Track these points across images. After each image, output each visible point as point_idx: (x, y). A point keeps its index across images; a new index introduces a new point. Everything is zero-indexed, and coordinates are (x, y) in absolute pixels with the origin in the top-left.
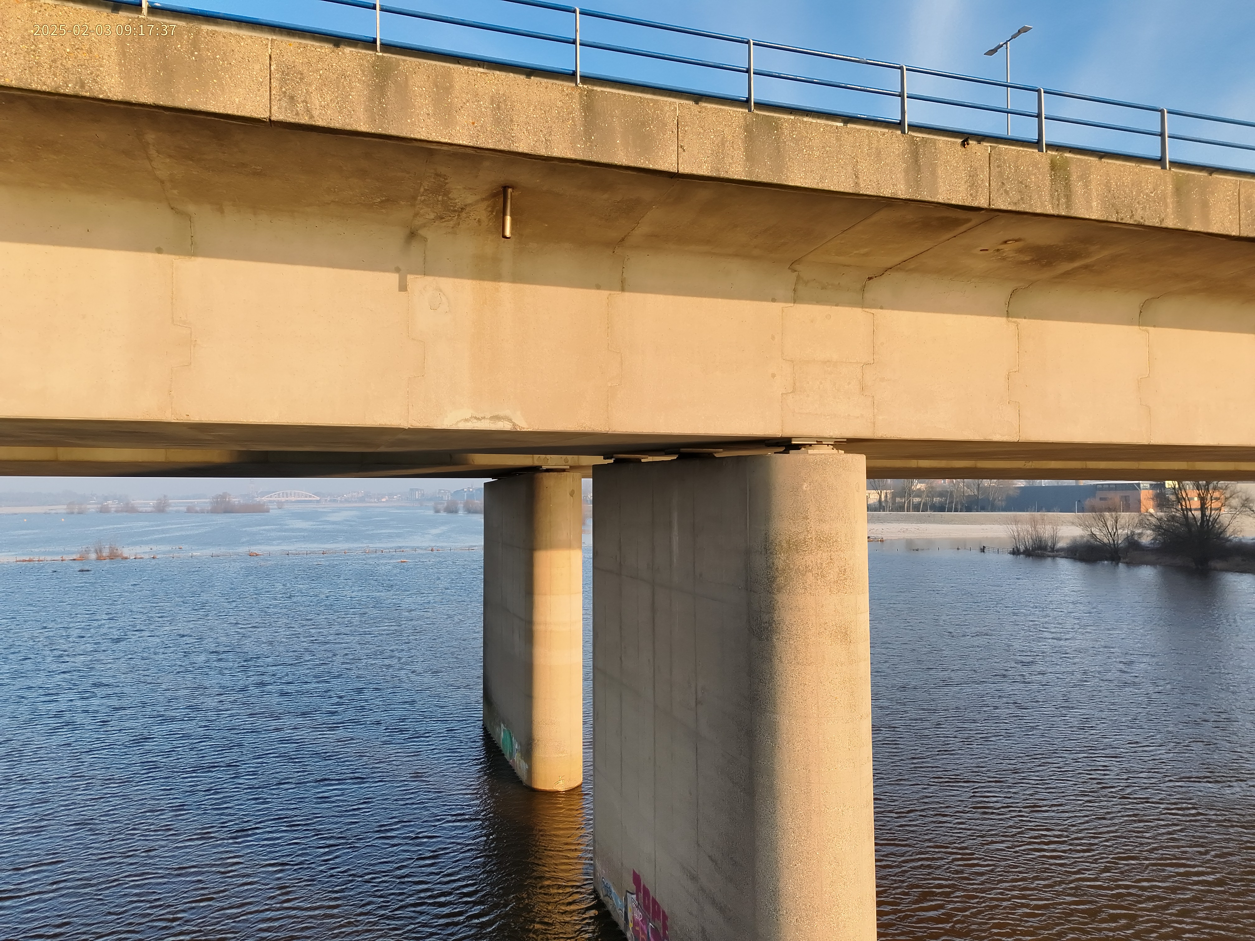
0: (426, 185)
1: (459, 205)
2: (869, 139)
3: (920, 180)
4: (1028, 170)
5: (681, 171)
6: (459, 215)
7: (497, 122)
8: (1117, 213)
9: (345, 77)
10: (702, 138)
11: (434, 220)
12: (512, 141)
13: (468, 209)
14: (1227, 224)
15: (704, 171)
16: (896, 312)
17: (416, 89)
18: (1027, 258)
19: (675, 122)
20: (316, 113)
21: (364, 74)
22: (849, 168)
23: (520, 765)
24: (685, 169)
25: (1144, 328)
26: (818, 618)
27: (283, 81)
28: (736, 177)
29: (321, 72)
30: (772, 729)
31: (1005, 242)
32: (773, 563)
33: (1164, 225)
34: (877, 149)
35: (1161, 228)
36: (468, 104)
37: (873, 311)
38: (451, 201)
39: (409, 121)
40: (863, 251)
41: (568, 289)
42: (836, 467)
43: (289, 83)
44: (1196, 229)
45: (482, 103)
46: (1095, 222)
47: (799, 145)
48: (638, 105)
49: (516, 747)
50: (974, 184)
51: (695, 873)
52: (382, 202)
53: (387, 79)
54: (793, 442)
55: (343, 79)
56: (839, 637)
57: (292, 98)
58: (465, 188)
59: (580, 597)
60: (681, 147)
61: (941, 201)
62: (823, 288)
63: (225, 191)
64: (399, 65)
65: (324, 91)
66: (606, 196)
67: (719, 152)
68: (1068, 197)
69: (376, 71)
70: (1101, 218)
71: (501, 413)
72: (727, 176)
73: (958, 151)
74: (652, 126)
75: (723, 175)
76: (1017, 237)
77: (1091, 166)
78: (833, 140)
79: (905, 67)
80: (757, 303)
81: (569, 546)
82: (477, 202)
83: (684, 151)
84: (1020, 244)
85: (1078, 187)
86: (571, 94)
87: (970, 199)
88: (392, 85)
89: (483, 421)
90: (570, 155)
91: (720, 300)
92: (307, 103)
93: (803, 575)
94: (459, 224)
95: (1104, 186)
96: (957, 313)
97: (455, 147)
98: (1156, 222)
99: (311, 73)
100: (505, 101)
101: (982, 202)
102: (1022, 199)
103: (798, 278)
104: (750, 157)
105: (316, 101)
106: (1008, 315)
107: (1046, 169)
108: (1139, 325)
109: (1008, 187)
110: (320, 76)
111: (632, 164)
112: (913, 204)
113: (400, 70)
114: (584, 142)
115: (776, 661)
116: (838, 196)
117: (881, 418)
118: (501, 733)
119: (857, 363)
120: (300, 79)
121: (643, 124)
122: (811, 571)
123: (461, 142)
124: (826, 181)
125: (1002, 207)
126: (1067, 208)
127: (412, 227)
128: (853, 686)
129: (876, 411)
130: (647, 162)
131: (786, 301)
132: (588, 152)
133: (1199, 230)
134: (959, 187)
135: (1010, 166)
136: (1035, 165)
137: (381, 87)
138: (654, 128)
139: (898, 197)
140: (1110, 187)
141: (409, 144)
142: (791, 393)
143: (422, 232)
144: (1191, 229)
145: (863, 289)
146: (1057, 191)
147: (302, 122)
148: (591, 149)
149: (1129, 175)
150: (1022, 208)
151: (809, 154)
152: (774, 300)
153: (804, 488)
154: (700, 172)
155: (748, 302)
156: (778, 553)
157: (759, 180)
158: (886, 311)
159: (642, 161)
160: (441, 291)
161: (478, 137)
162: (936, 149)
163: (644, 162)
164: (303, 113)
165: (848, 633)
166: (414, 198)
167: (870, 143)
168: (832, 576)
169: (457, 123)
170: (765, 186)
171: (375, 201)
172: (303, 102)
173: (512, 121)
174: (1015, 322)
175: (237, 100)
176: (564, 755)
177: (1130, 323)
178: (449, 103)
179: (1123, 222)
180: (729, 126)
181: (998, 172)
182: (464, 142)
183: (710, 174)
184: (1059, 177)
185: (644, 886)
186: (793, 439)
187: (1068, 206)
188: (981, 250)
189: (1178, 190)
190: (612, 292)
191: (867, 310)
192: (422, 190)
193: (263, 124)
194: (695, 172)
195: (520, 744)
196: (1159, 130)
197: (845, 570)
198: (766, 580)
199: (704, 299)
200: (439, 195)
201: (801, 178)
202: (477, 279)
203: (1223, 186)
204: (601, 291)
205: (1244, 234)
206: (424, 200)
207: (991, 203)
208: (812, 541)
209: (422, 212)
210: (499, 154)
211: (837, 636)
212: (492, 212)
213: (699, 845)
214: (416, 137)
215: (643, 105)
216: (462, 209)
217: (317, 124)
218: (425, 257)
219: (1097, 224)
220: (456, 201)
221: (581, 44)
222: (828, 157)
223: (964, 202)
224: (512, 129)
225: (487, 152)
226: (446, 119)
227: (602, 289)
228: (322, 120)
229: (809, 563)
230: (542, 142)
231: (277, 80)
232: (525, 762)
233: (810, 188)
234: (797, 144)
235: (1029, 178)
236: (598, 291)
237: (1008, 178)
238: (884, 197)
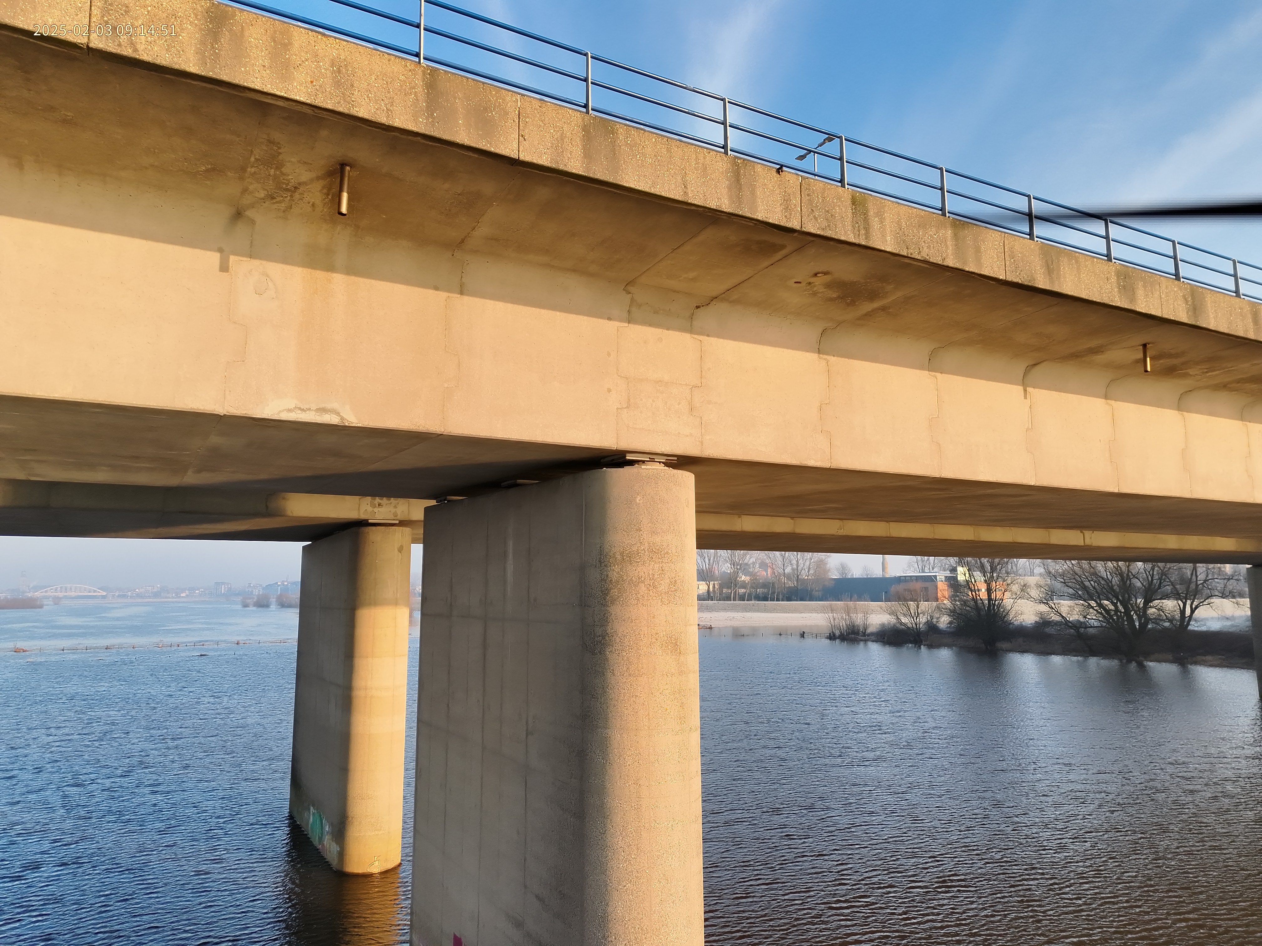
0: (258, 153)
1: (293, 183)
2: (696, 154)
3: (741, 198)
4: (833, 202)
5: (522, 158)
6: (291, 196)
7: (337, 84)
8: (907, 248)
9: (176, 17)
10: (542, 131)
11: (263, 200)
12: (352, 105)
13: (302, 189)
14: (996, 269)
15: (544, 161)
16: (721, 340)
17: (253, 40)
18: (835, 295)
19: (517, 112)
20: (141, 47)
21: (196, 18)
22: (679, 178)
23: (329, 847)
24: (525, 157)
25: (933, 373)
26: (649, 629)
27: (105, 10)
28: (574, 171)
29: (149, 8)
30: (604, 745)
31: (816, 275)
32: (607, 576)
33: (945, 264)
34: (703, 165)
35: (944, 266)
36: (307, 63)
37: (701, 337)
38: (284, 177)
39: (243, 69)
40: (691, 275)
41: (405, 287)
42: (667, 482)
43: (112, 14)
44: (971, 270)
45: (321, 64)
46: (889, 254)
47: (633, 151)
48: (481, 91)
49: (327, 829)
50: (788, 207)
51: (521, 919)
52: (207, 171)
53: (221, 25)
54: (628, 458)
55: (173, 19)
56: (670, 647)
58: (299, 162)
59: (405, 660)
60: (522, 136)
61: (760, 218)
62: (656, 312)
63: (26, 142)
64: (235, 15)
67: (558, 146)
68: (867, 229)
69: (210, 17)
70: (894, 251)
71: (329, 406)
72: (566, 169)
73: (773, 177)
74: (494, 113)
75: (561, 167)
76: (825, 269)
77: (885, 206)
78: (664, 151)
79: (727, 100)
80: (594, 319)
81: (395, 603)
82: (312, 181)
83: (525, 140)
84: (828, 278)
85: (875, 223)
86: (414, 70)
87: (785, 220)
88: (227, 33)
89: (308, 412)
90: (411, 126)
91: (558, 313)
93: (636, 586)
94: (291, 207)
95: (896, 224)
96: (775, 347)
97: (291, 103)
98: (939, 260)
99: (137, 8)
100: (346, 66)
101: (794, 224)
102: (829, 226)
103: (632, 300)
104: (587, 155)
106: (819, 352)
107: (848, 204)
108: (929, 371)
109: (817, 214)
110: (148, 12)
111: (473, 145)
112: (736, 219)
113: (236, 20)
114: (426, 117)
115: (609, 674)
116: (669, 204)
117: (708, 437)
118: (309, 818)
119: (686, 385)
120: (125, 11)
121: (485, 109)
122: (643, 582)
123: (298, 98)
124: (658, 187)
125: (812, 231)
126: (866, 238)
127: (240, 207)
128: (682, 697)
129: (703, 430)
130: (488, 145)
131: (621, 321)
132: (430, 127)
133: (973, 271)
134: (775, 208)
135: (818, 197)
136: (839, 198)
137: (215, 32)
138: (496, 114)
139: (722, 210)
140: (901, 225)
141: (241, 94)
142: (625, 408)
143: (249, 213)
144: (967, 269)
145: (691, 317)
146: (858, 223)
147: (125, 53)
148: (433, 125)
149: (916, 217)
150: (829, 233)
151: (642, 160)
152: (609, 319)
153: (638, 501)
154: (541, 162)
155: (585, 318)
156: (612, 565)
157: (596, 177)
158: (713, 339)
159: (484, 143)
160: (268, 276)
161: (316, 95)
162: (754, 172)
163: (486, 145)
164: (126, 45)
165: (678, 644)
166: (243, 169)
167: (697, 159)
168: (663, 587)
169: (294, 79)
170: (601, 185)
171: (200, 170)
173: (352, 86)
174: (825, 359)
175: (50, 20)
176: (381, 832)
177: (922, 368)
178: (287, 59)
179: (912, 256)
180: (569, 124)
181: (808, 200)
182: (302, 99)
183: (549, 165)
184: (859, 211)
186: (627, 455)
187: (867, 236)
188: (795, 282)
189: (956, 235)
190: (451, 295)
191: (695, 336)
192: (252, 159)
193: (79, 50)
194: (535, 161)
195: (332, 825)
196: (939, 185)
197: (676, 581)
198: (600, 593)
200: (271, 168)
201: (635, 180)
202: (309, 268)
203: (992, 236)
204: (439, 292)
205: (1009, 278)
206: (255, 172)
207: (803, 226)
208: (645, 552)
209: (251, 188)
210: (338, 117)
211: (668, 646)
212: (328, 195)
213: (525, 887)
214: (250, 86)
215: (486, 92)
216: (296, 188)
217: (141, 58)
218: (252, 240)
219: (892, 257)
220: (290, 177)
221: (425, 29)
222: (660, 165)
223: (780, 222)
224: (353, 94)
225: (325, 113)
226: (283, 74)
227: (441, 291)
228: (147, 55)
229: (642, 574)
230: (383, 110)
231: (99, 8)
232: (337, 843)
233: (643, 192)
234: (631, 149)
235: (834, 208)
236: (436, 292)
237: (817, 206)
238: (710, 209)
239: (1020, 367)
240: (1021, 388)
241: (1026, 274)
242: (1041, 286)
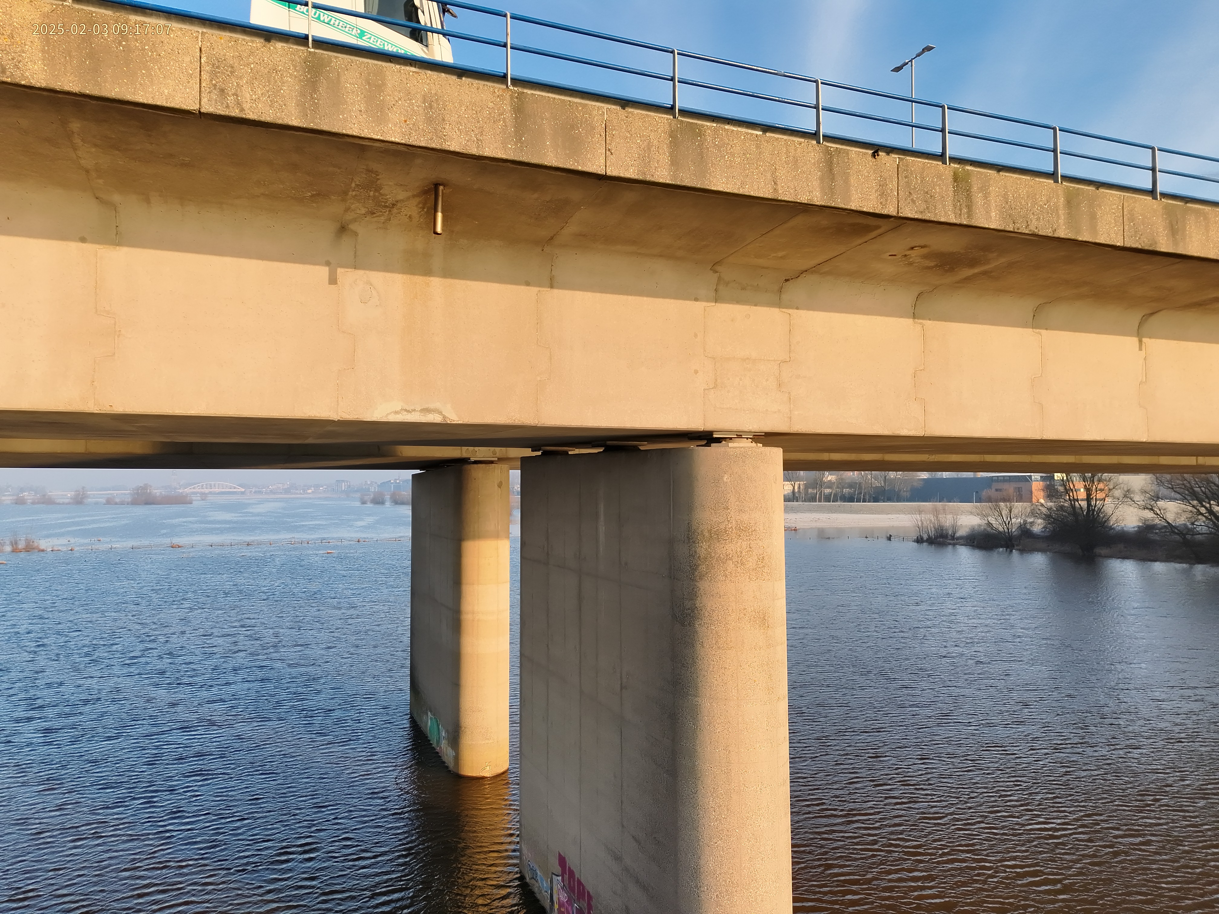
0: (358, 180)
1: (391, 200)
2: (786, 147)
3: (834, 188)
4: (932, 181)
5: (609, 173)
6: (390, 211)
7: (429, 120)
8: (1014, 223)
9: (276, 72)
10: (628, 142)
11: (365, 215)
12: (444, 139)
13: (399, 205)
14: (1113, 235)
15: (631, 174)
16: (811, 312)
17: (348, 85)
18: (932, 264)
19: (603, 126)
20: (246, 106)
21: (295, 69)
22: (769, 175)
23: (446, 751)
24: (612, 172)
25: (1038, 330)
26: (738, 603)
27: (214, 74)
28: (661, 181)
29: (252, 66)
30: (694, 712)
31: (912, 248)
32: (696, 552)
33: (1056, 235)
34: (794, 157)
35: (1054, 237)
36: (400, 103)
37: (790, 311)
38: (383, 197)
39: (341, 117)
40: (780, 254)
41: (498, 285)
42: (755, 460)
43: (220, 76)
44: (1084, 239)
45: (414, 101)
46: (994, 232)
47: (721, 152)
48: (568, 108)
49: (443, 735)
50: (883, 193)
51: (619, 853)
52: (312, 196)
53: (319, 75)
54: (715, 436)
55: (274, 74)
56: (758, 622)
57: (222, 91)
58: (396, 185)
59: (508, 586)
60: (609, 150)
61: (853, 208)
62: (743, 289)
63: (151, 182)
64: (331, 62)
65: (255, 85)
66: (536, 196)
67: (645, 156)
68: (969, 207)
69: (307, 66)
70: (999, 228)
71: (432, 406)
72: (653, 179)
73: (868, 162)
74: (581, 130)
75: (649, 178)
76: (922, 243)
77: (990, 179)
78: (753, 148)
79: (820, 81)
80: (681, 301)
81: (497, 536)
82: (408, 198)
83: (612, 154)
84: (925, 251)
85: (978, 198)
86: (502, 95)
87: (880, 207)
88: (324, 81)
89: (413, 412)
90: (501, 154)
91: (645, 298)
92: (237, 96)
93: (724, 563)
94: (390, 220)
95: (1002, 197)
96: (868, 314)
97: (387, 144)
98: (1048, 232)
99: (242, 67)
100: (437, 100)
101: (891, 210)
102: (928, 208)
103: (720, 279)
104: (675, 162)
105: (247, 95)
106: (914, 316)
107: (950, 180)
108: (1033, 328)
109: (915, 196)
110: (251, 69)
111: (561, 165)
112: (827, 210)
113: (332, 67)
114: (515, 143)
115: (698, 646)
116: (758, 201)
117: (796, 413)
118: (428, 721)
119: (774, 360)
120: (231, 72)
121: (572, 127)
122: (732, 560)
123: (393, 139)
124: (747, 186)
125: (910, 215)
126: (968, 217)
127: (343, 222)
128: (770, 669)
129: (792, 406)
130: (576, 164)
131: (708, 300)
132: (519, 153)
133: (1088, 240)
134: (870, 195)
135: (916, 177)
136: (939, 177)
137: (313, 82)
138: (582, 131)
139: (814, 203)
140: (1008, 199)
141: (341, 140)
142: (712, 388)
143: (352, 227)
144: (1080, 239)
145: (780, 291)
146: (960, 201)
147: (233, 114)
148: (522, 150)
149: (1025, 187)
150: (928, 216)
151: (730, 161)
152: (696, 299)
153: (725, 479)
154: (627, 175)
155: (672, 301)
156: (700, 542)
157: (684, 184)
158: (801, 311)
159: (571, 163)
160: (371, 285)
161: (410, 134)
162: (849, 159)
163: (573, 164)
164: (233, 106)
165: (766, 618)
166: (345, 193)
167: (788, 151)
168: (751, 563)
169: (389, 120)
170: (688, 190)
171: (306, 195)
172: (233, 95)
173: (444, 120)
174: (920, 323)
175: (166, 91)
176: (491, 741)
177: (1025, 325)
178: (381, 101)
179: (1019, 231)
180: (655, 131)
181: (906, 182)
182: (397, 140)
183: (636, 177)
184: (961, 188)
185: (569, 868)
186: (714, 433)
187: (970, 215)
188: (890, 255)
189: (1069, 203)
190: (542, 289)
191: (784, 310)
192: (353, 185)
193: (192, 116)
194: (622, 175)
195: (447, 731)
196: (1052, 146)
197: (763, 558)
198: (689, 568)
199: (630, 298)
200: (371, 191)
201: (723, 183)
202: (408, 274)
203: (1109, 199)
204: (530, 287)
205: (1128, 244)
206: (356, 195)
207: (900, 211)
208: (733, 530)
209: (353, 207)
210: (431, 152)
211: (756, 621)
212: (423, 208)
213: (623, 826)
214: (349, 133)
215: (572, 109)
216: (394, 205)
217: (248, 117)
218: (355, 251)
219: (996, 233)
220: (388, 197)
221: (511, 48)
222: (749, 163)
223: (875, 210)
224: (444, 128)
225: (419, 150)
226: (378, 116)
227: (531, 286)
228: (253, 113)
229: (729, 551)
230: (474, 141)
231: (208, 72)
232: (452, 749)
233: (732, 193)
234: (719, 150)
235: (933, 188)
236: (528, 287)
237: (915, 188)
238: (801, 203)
239: (1135, 317)
240: (1135, 340)
241: (1147, 238)
242: (1163, 249)
